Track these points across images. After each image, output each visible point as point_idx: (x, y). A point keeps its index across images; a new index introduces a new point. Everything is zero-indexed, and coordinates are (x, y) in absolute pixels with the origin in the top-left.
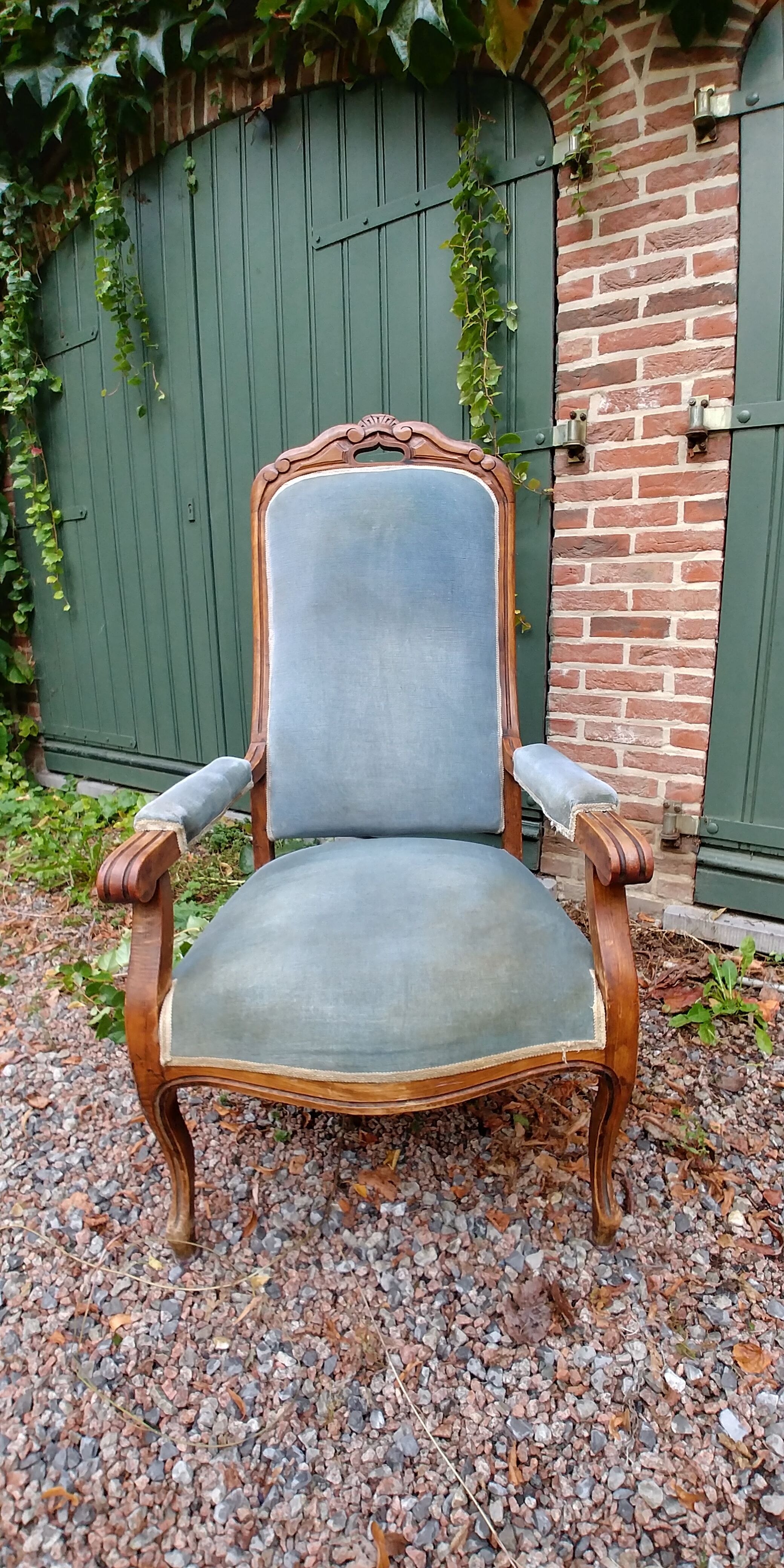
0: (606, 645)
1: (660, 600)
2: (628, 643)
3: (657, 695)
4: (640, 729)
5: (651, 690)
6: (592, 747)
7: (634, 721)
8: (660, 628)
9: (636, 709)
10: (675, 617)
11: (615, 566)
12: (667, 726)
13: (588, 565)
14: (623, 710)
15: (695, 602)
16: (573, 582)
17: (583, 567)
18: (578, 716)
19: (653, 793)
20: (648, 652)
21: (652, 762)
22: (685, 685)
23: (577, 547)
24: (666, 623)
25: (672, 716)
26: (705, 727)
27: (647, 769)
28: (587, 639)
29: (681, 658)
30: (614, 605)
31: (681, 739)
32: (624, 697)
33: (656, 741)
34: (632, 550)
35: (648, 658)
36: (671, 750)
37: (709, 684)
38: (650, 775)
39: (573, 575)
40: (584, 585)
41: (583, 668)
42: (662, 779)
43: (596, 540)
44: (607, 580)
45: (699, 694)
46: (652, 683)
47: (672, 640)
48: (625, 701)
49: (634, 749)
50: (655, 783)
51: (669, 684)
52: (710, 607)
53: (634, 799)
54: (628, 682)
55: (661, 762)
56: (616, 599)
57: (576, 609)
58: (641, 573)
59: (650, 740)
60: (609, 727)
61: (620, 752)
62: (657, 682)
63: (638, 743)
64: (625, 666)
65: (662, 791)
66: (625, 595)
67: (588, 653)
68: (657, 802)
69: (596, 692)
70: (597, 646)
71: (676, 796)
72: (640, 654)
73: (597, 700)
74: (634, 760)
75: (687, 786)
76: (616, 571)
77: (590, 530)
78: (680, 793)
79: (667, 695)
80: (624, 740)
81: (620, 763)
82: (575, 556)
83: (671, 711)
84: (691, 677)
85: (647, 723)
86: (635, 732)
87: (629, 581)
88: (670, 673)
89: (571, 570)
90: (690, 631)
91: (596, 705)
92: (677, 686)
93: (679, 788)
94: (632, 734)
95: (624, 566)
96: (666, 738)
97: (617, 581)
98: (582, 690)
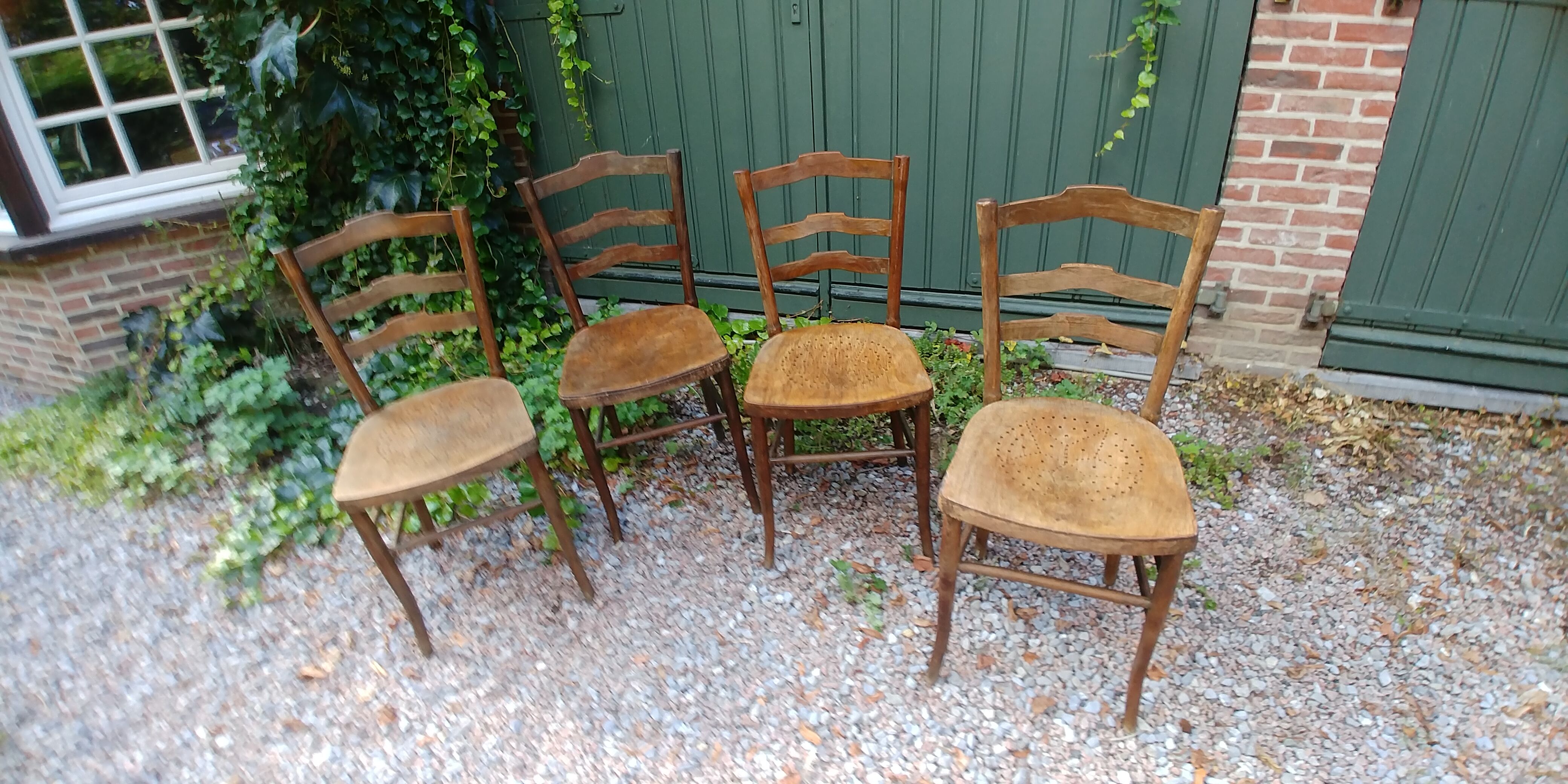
0: (1283, 165)
1: (1338, 129)
2: (1303, 164)
3: (1322, 207)
4: (1300, 234)
5: (1318, 202)
6: (1253, 250)
7: (1296, 228)
8: (1334, 152)
9: (1300, 218)
10: (1348, 144)
11: (1303, 98)
12: (1325, 232)
13: (1278, 95)
14: (1289, 219)
15: (1366, 132)
16: (1262, 108)
17: (1273, 97)
18: (1246, 224)
19: (1302, 285)
20: (1320, 171)
21: (1306, 261)
22: (1346, 199)
23: (1269, 78)
24: (1338, 149)
25: (1331, 224)
26: (1355, 233)
27: (1301, 266)
28: (1266, 158)
29: (1348, 178)
30: (1297, 131)
31: (1335, 242)
32: (1291, 208)
33: (1313, 243)
34: (1321, 84)
35: (1319, 177)
36: (1325, 251)
37: (1367, 199)
38: (1302, 271)
39: (1261, 103)
40: (1272, 112)
41: (1257, 183)
42: (1311, 274)
43: (1289, 73)
44: (1294, 109)
45: (1357, 206)
46: (1318, 198)
47: (1342, 163)
48: (1292, 211)
49: (1292, 251)
50: (1305, 277)
51: (1334, 198)
52: (1379, 137)
53: (1284, 290)
54: (1298, 196)
55: (1314, 260)
56: (1299, 126)
57: (1259, 132)
58: (1325, 105)
59: (1308, 243)
60: (1274, 233)
61: (1279, 253)
62: (1324, 196)
63: (1297, 246)
64: (1298, 182)
65: (1310, 283)
66: (1309, 124)
67: (1265, 171)
68: (1305, 292)
69: (1267, 204)
70: (1274, 165)
71: (1321, 287)
72: (1311, 174)
73: (1266, 210)
74: (1290, 259)
75: (1332, 279)
76: (1303, 102)
77: (1285, 64)
78: (1326, 284)
79: (1331, 207)
80: (1285, 243)
81: (1278, 261)
82: (1266, 85)
83: (1331, 220)
84: (1353, 193)
85: (1308, 229)
86: (1297, 237)
87: (1313, 111)
88: (1336, 190)
89: (1260, 98)
90: (1359, 156)
91: (1264, 215)
92: (1340, 200)
93: (1325, 279)
94: (1293, 238)
95: (1312, 98)
96: (1323, 241)
97: (1303, 110)
98: (1254, 202)
